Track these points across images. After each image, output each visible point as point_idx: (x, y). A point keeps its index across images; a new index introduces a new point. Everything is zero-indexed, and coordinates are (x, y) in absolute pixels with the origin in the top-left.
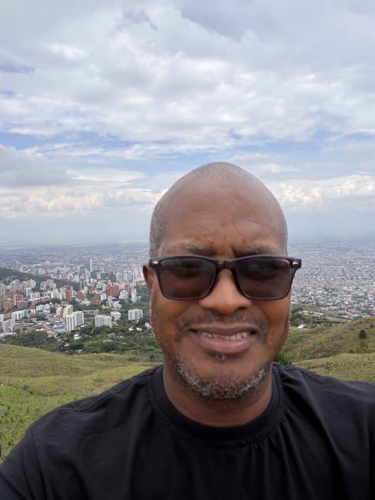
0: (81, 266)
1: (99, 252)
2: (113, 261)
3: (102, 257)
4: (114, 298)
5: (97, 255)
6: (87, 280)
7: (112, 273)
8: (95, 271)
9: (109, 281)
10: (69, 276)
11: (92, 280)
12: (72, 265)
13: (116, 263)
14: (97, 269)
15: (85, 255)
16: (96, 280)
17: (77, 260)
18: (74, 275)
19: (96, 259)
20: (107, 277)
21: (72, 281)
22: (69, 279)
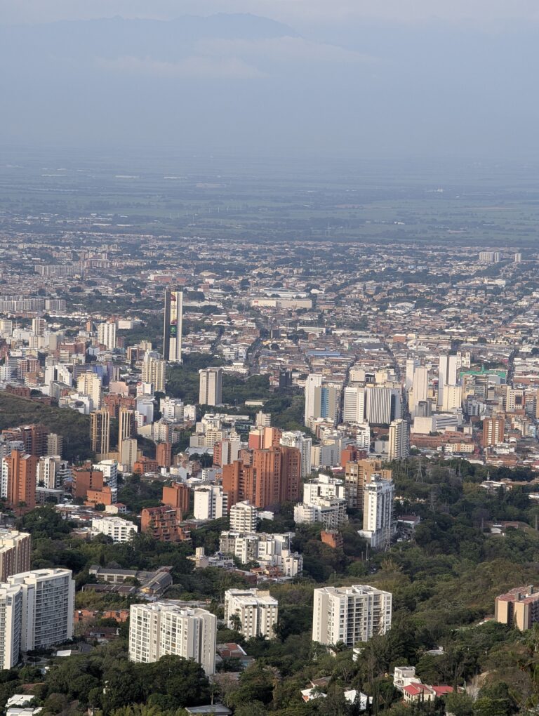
0: (125, 324)
1: (235, 253)
2: (301, 311)
3: (244, 285)
4: (268, 515)
5: (219, 269)
6: (144, 408)
7: (286, 379)
8: (194, 363)
9: (262, 418)
10: (49, 376)
11: (169, 406)
12: (75, 315)
13: (320, 323)
14: (206, 348)
15: (153, 266)
16: (190, 411)
17: (108, 290)
18: (75, 371)
19: (213, 297)
20: (254, 397)
21: (62, 402)
22: (46, 390)
